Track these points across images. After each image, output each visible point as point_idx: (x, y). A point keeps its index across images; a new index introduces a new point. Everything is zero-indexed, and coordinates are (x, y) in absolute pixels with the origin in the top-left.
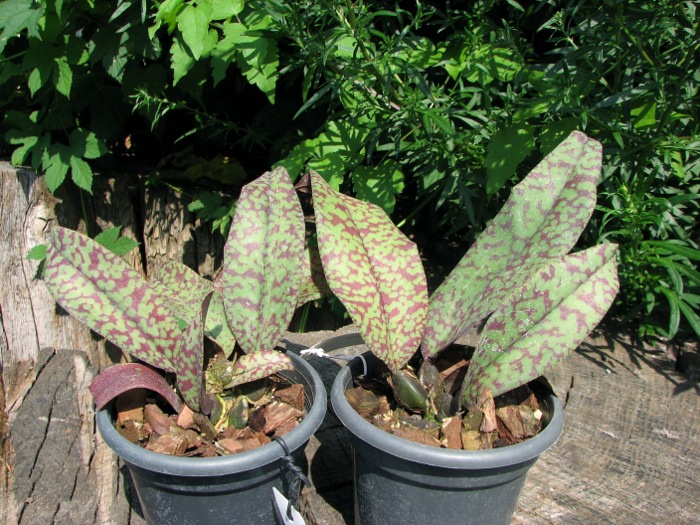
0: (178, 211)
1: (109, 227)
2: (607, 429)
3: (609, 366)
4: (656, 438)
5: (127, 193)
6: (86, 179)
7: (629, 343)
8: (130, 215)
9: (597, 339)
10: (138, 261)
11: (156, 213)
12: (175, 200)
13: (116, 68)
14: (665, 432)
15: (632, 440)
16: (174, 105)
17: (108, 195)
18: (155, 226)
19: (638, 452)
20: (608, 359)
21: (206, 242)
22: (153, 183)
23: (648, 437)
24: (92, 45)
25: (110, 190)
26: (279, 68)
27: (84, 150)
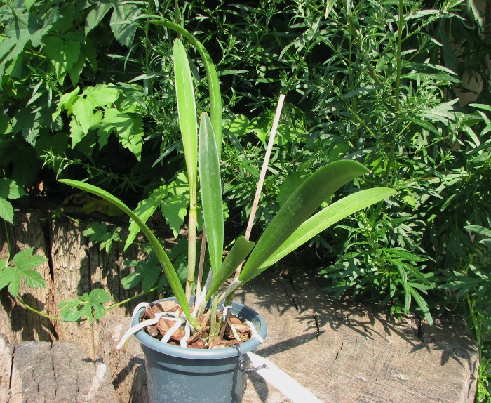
0: (76, 236)
1: (26, 249)
2: (361, 375)
3: (369, 335)
4: (393, 379)
5: (39, 224)
6: (9, 214)
7: (385, 319)
8: (41, 239)
9: (363, 317)
10: (47, 272)
11: (60, 237)
12: (74, 228)
13: (31, 137)
14: (400, 375)
15: (377, 382)
16: (72, 161)
17: (25, 225)
18: (60, 247)
19: (379, 389)
20: (369, 330)
21: (96, 258)
22: (58, 216)
23: (388, 379)
24: (14, 121)
25: (27, 222)
26: (144, 137)
27: (8, 193)
